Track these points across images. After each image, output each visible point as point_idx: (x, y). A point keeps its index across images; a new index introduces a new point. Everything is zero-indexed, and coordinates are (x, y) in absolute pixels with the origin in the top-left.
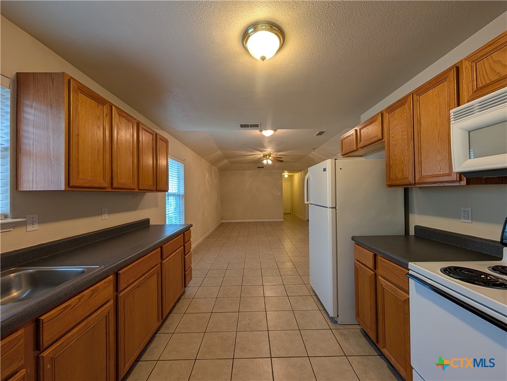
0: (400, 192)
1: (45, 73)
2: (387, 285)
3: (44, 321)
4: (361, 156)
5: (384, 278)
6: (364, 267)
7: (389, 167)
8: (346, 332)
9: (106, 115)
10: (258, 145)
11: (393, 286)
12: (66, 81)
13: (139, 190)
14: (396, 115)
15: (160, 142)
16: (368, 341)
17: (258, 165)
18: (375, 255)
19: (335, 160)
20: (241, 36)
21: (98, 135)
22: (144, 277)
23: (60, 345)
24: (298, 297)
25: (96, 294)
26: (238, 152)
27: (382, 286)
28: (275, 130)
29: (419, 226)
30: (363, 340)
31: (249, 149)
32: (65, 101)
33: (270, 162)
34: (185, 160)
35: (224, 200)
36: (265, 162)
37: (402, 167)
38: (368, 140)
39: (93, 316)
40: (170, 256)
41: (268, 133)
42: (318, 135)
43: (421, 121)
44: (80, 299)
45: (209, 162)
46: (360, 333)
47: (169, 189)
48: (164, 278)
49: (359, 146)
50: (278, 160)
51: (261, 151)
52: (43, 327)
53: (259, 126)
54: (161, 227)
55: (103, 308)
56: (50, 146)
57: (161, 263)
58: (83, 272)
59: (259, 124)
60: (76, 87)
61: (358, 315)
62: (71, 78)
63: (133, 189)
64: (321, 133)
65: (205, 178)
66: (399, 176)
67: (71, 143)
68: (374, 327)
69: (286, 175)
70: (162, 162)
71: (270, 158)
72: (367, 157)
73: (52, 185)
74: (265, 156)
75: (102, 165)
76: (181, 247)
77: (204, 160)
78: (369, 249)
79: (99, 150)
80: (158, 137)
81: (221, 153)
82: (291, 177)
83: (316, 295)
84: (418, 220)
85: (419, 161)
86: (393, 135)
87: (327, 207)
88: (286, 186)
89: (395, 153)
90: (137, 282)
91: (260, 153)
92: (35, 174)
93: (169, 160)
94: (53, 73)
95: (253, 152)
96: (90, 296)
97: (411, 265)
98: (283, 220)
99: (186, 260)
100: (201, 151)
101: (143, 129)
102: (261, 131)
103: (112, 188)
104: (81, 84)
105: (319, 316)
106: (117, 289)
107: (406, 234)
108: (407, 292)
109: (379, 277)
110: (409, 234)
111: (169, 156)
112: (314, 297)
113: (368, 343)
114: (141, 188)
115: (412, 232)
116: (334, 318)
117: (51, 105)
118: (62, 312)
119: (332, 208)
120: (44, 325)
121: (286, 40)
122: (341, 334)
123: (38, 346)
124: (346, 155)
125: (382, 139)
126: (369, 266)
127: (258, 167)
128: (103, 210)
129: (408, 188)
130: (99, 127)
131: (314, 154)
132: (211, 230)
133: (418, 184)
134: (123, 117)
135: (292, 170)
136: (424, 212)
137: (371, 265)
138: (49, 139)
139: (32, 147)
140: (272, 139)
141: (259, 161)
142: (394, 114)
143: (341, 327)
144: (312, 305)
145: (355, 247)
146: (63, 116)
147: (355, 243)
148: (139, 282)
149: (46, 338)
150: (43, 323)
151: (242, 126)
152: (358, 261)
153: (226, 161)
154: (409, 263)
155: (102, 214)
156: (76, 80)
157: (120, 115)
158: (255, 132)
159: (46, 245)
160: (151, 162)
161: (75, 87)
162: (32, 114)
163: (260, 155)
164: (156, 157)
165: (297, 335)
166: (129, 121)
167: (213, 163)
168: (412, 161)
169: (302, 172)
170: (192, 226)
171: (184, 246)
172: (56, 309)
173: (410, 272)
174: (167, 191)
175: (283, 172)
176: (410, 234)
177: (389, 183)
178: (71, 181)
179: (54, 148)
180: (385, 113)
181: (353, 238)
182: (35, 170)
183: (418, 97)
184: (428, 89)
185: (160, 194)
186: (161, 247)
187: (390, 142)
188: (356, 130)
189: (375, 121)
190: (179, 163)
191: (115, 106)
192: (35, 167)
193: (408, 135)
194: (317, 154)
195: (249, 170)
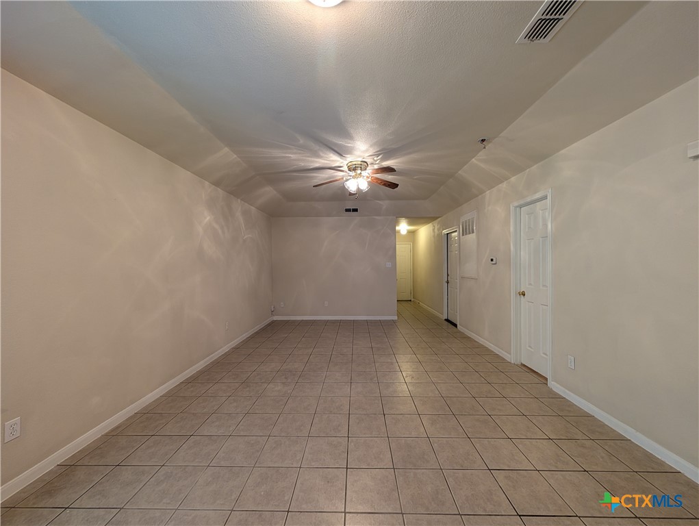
17: (345, 204)
74: (353, 168)
82: (412, 234)
127: (348, 210)
135: (416, 219)
169: (436, 223)
194: (482, 165)
195: (329, 215)
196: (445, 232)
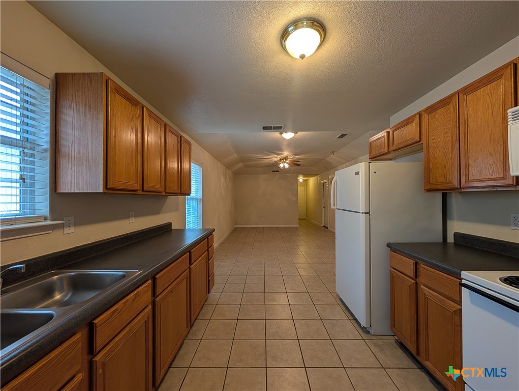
0: (438, 197)
1: (84, 73)
2: (432, 294)
3: (98, 325)
4: (391, 160)
5: (427, 287)
6: (402, 275)
7: (427, 171)
8: (380, 343)
9: (139, 116)
10: (276, 148)
11: (439, 296)
12: (104, 82)
13: (166, 193)
14: (437, 116)
15: (184, 145)
16: (405, 353)
17: (274, 169)
18: (416, 263)
19: (369, 163)
20: (281, 33)
21: (132, 137)
22: (176, 282)
23: (109, 349)
24: (326, 306)
25: (138, 298)
26: (254, 156)
27: (425, 295)
28: (296, 133)
29: (458, 233)
30: (400, 352)
31: (265, 152)
32: (104, 102)
33: (287, 166)
34: (202, 163)
35: (238, 204)
36: (282, 165)
37: (445, 171)
38: (402, 142)
39: (135, 321)
40: (197, 261)
41: (288, 136)
42: (339, 137)
43: (469, 121)
44: (125, 303)
45: (224, 165)
46: (396, 345)
47: (192, 192)
48: (192, 284)
49: (392, 148)
50: (295, 164)
51: (278, 155)
52: (96, 331)
53: (282, 128)
54: (181, 232)
55: (143, 313)
56: (88, 148)
57: (190, 268)
58: (124, 276)
59: (283, 126)
60: (114, 88)
61: (393, 325)
62: (109, 78)
63: (161, 192)
64: (342, 136)
65: (221, 181)
66: (441, 180)
67: (109, 145)
68: (414, 338)
69: (301, 179)
70: (186, 166)
71: (287, 162)
72: (396, 160)
73: (90, 187)
74: (281, 160)
75: (135, 167)
76: (205, 251)
77: (219, 163)
78: (409, 256)
79: (132, 153)
80: (183, 139)
81: (236, 156)
82: (306, 181)
83: (344, 304)
84: (457, 227)
85: (466, 164)
86: (433, 137)
87: (360, 213)
88: (301, 190)
89: (436, 156)
90: (170, 287)
91: (276, 156)
92: (73, 176)
93: (192, 164)
94: (92, 73)
95: (269, 155)
96: (134, 301)
97: (465, 274)
98: (298, 226)
99: (210, 265)
100: (217, 155)
101: (170, 131)
102: (281, 133)
103: (143, 191)
104: (117, 84)
105: (349, 325)
106: (154, 294)
107: (443, 241)
108: (460, 303)
109: (422, 286)
110: (446, 241)
111: (192, 160)
112: (342, 306)
113: (405, 355)
114: (168, 191)
115: (451, 239)
116: (366, 328)
117: (90, 106)
118: (111, 316)
119: (365, 213)
120: (97, 329)
121: (326, 38)
122: (375, 345)
123: (91, 350)
124: (374, 158)
125: (420, 141)
126: (409, 274)
127: (273, 171)
128: (131, 213)
129: (446, 193)
130: (132, 128)
131: (332, 158)
132: (226, 235)
133: (463, 189)
134: (154, 118)
135: (307, 174)
136: (464, 218)
137: (412, 274)
138: (88, 140)
139: (71, 148)
140: (291, 142)
141: (276, 164)
142: (435, 114)
143: (374, 338)
144: (340, 313)
145: (391, 254)
146: (102, 117)
147: (391, 250)
148: (172, 288)
149: (99, 341)
150: (96, 326)
151: (265, 128)
152: (394, 268)
153: (241, 165)
154: (462, 272)
155: (129, 218)
156: (113, 81)
157: (150, 116)
158: (276, 135)
159: (81, 248)
160: (176, 165)
161: (112, 88)
162: (71, 116)
163: (276, 158)
164: (180, 160)
165: (330, 345)
166: (158, 122)
167: (228, 166)
168: (457, 164)
169: (318, 176)
170: (214, 230)
171: (208, 250)
172: (106, 313)
173: (464, 281)
174: (189, 195)
175: (298, 177)
176: (448, 242)
177: (427, 188)
178: (109, 183)
179: (92, 149)
180: (423, 113)
181: (388, 245)
182: (73, 172)
183: (465, 97)
184: (478, 88)
185: (181, 197)
186: (190, 252)
187: (430, 144)
188: (388, 133)
189: (412, 122)
190: (197, 166)
191: (145, 107)
192: (73, 169)
193: (452, 137)
194: (335, 158)
195: (263, 174)
196: (323, 181)
